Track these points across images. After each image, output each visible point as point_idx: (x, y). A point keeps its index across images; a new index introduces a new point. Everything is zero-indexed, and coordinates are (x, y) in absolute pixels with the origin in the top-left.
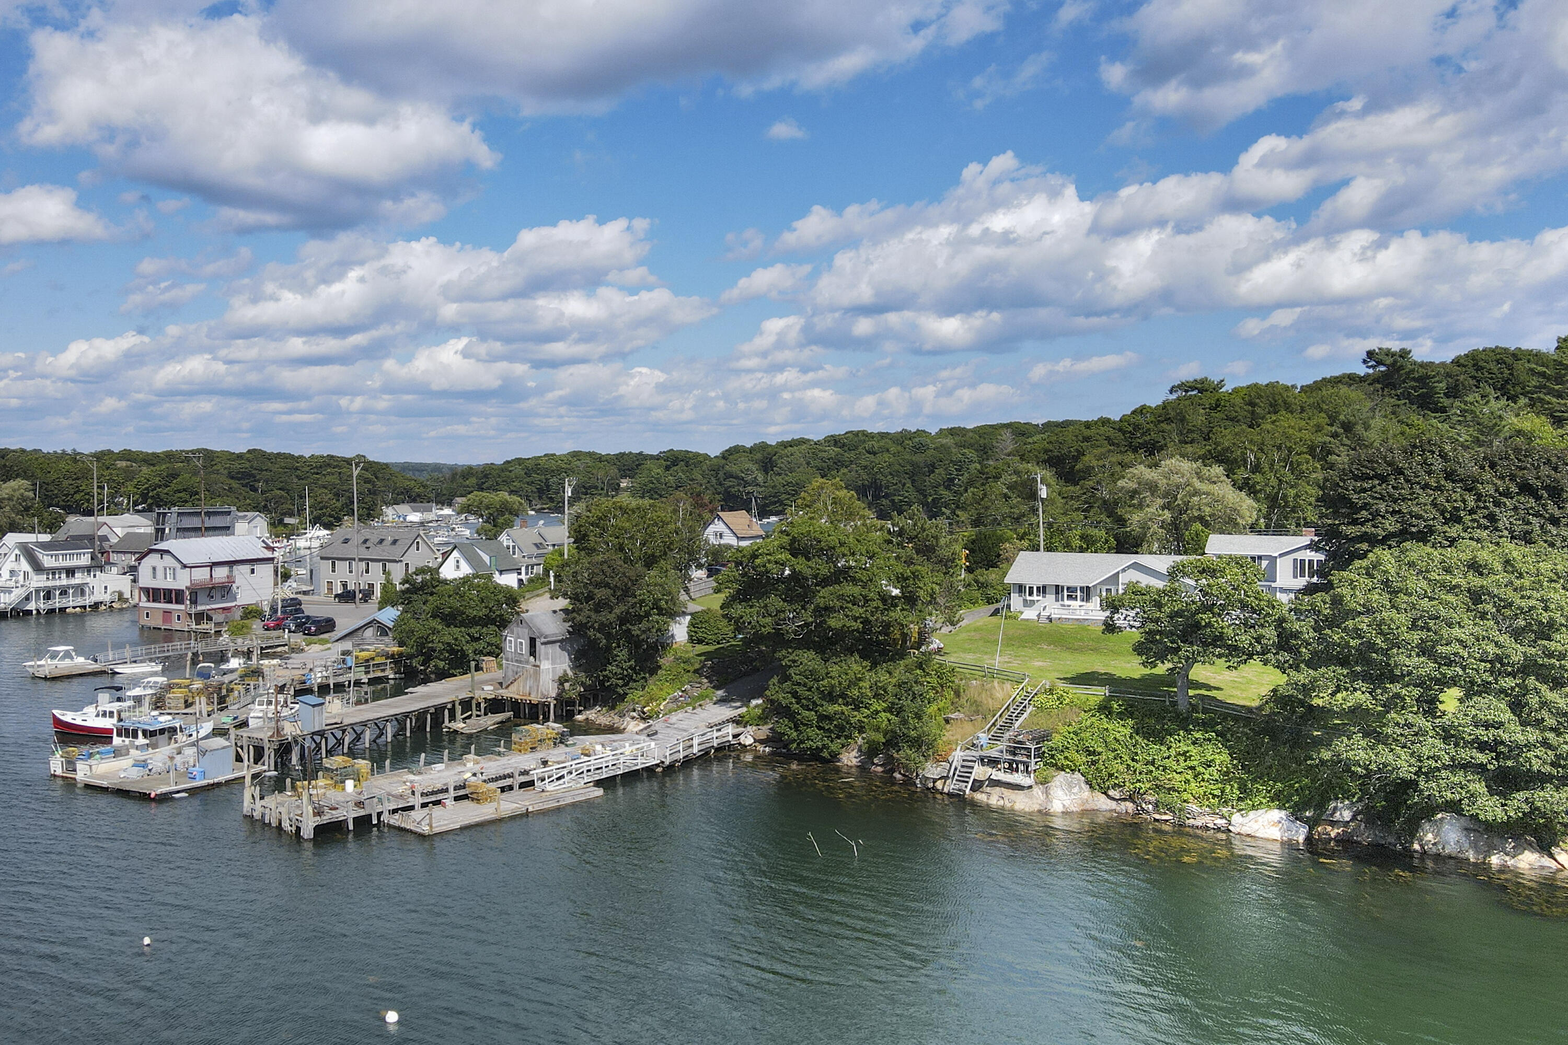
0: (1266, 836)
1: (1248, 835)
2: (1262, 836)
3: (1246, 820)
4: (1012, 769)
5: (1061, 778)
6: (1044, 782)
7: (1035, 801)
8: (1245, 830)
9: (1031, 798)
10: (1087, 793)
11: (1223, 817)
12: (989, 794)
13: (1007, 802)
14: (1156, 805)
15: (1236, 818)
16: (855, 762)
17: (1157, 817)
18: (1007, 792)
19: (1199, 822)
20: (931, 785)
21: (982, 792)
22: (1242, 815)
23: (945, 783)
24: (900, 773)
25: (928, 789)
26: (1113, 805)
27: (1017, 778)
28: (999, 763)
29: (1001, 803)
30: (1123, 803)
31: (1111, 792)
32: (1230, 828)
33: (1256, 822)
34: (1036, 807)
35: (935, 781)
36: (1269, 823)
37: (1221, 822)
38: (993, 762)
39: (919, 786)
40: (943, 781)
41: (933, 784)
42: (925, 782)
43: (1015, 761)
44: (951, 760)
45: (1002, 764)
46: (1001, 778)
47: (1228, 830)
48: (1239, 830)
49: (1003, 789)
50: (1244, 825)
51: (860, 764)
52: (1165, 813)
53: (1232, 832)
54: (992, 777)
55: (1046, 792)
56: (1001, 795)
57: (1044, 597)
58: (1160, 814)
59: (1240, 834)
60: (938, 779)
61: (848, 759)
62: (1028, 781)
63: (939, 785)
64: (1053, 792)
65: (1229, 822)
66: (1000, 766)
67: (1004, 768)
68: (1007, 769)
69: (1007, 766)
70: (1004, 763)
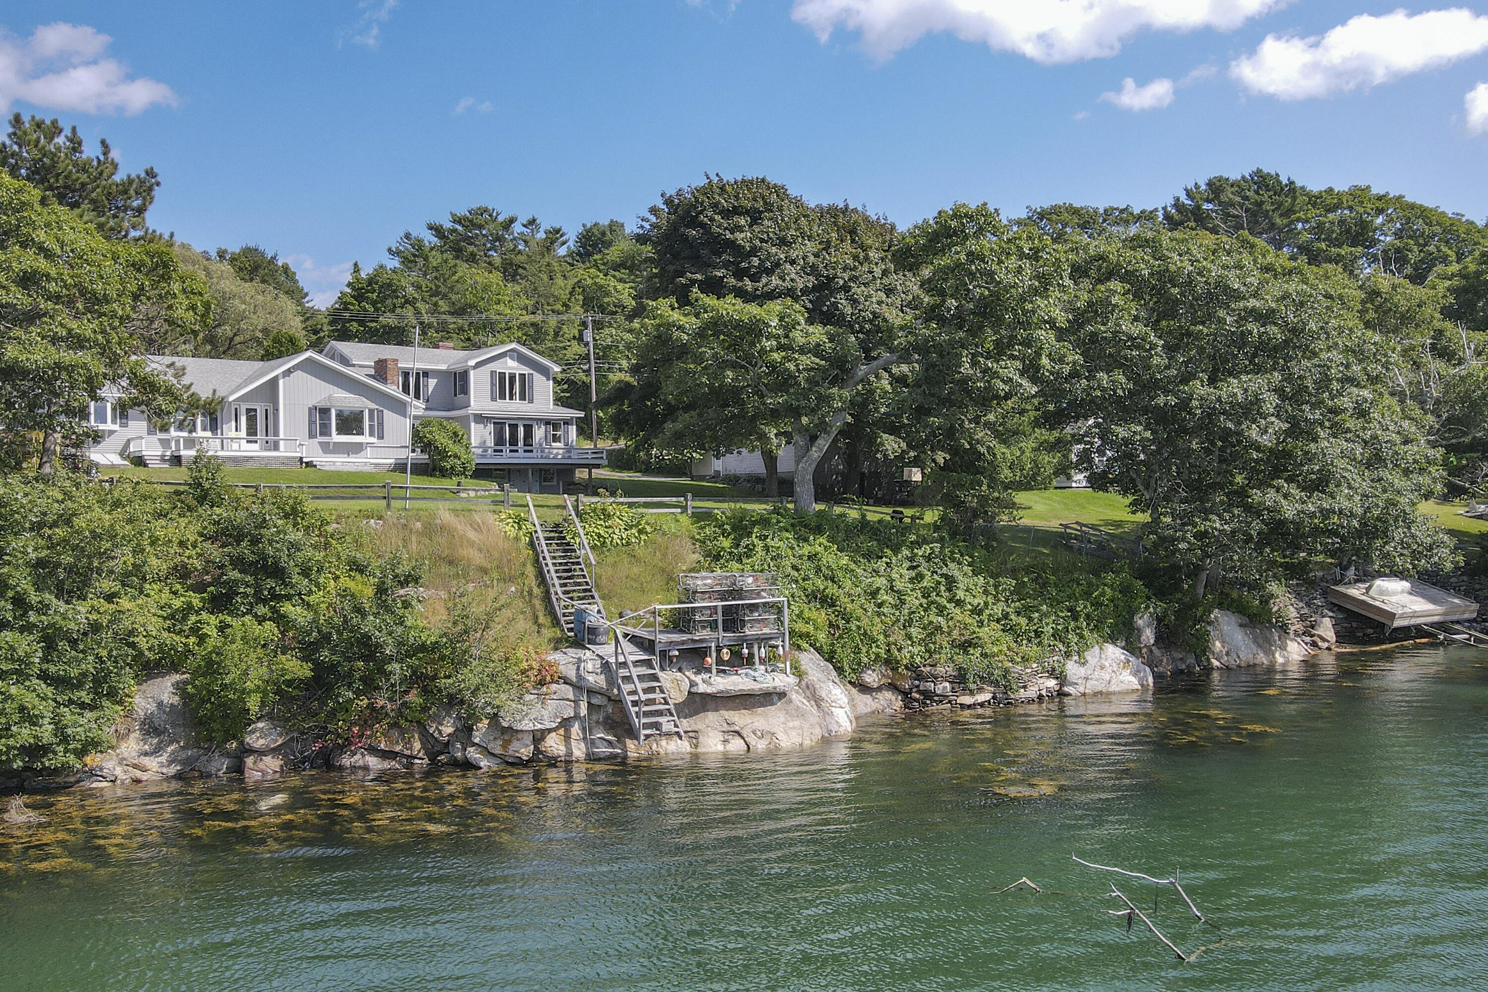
0: (1122, 687)
1: (1099, 695)
2: (1117, 689)
3: (1086, 669)
5: (808, 666)
7: (812, 719)
8: (1091, 687)
9: (795, 714)
11: (1053, 673)
12: (694, 736)
13: (752, 740)
14: (959, 680)
15: (1073, 670)
16: (157, 765)
17: (967, 700)
18: (740, 718)
19: (1032, 692)
20: (525, 750)
22: (1078, 662)
23: (567, 738)
24: (373, 750)
25: (517, 764)
26: (870, 703)
27: (759, 677)
29: (736, 746)
30: (881, 696)
31: (868, 678)
32: (1066, 689)
33: (1102, 668)
34: (819, 732)
35: (539, 737)
36: (1117, 666)
37: (1053, 683)
38: (691, 655)
39: (482, 764)
40: (562, 731)
41: (536, 748)
42: (505, 747)
43: (744, 639)
44: (572, 674)
45: (714, 654)
46: (721, 687)
47: (1061, 694)
48: (1082, 689)
49: (726, 714)
50: (1087, 679)
51: (173, 769)
52: (981, 690)
53: (1070, 695)
54: (694, 690)
55: (814, 696)
56: (726, 727)
57: (124, 425)
58: (972, 693)
59: (1084, 695)
60: (550, 731)
61: (121, 761)
62: (782, 680)
63: (554, 745)
64: (824, 695)
65: (1062, 679)
66: (709, 659)
67: (720, 661)
68: (728, 663)
69: (726, 655)
70: (719, 650)
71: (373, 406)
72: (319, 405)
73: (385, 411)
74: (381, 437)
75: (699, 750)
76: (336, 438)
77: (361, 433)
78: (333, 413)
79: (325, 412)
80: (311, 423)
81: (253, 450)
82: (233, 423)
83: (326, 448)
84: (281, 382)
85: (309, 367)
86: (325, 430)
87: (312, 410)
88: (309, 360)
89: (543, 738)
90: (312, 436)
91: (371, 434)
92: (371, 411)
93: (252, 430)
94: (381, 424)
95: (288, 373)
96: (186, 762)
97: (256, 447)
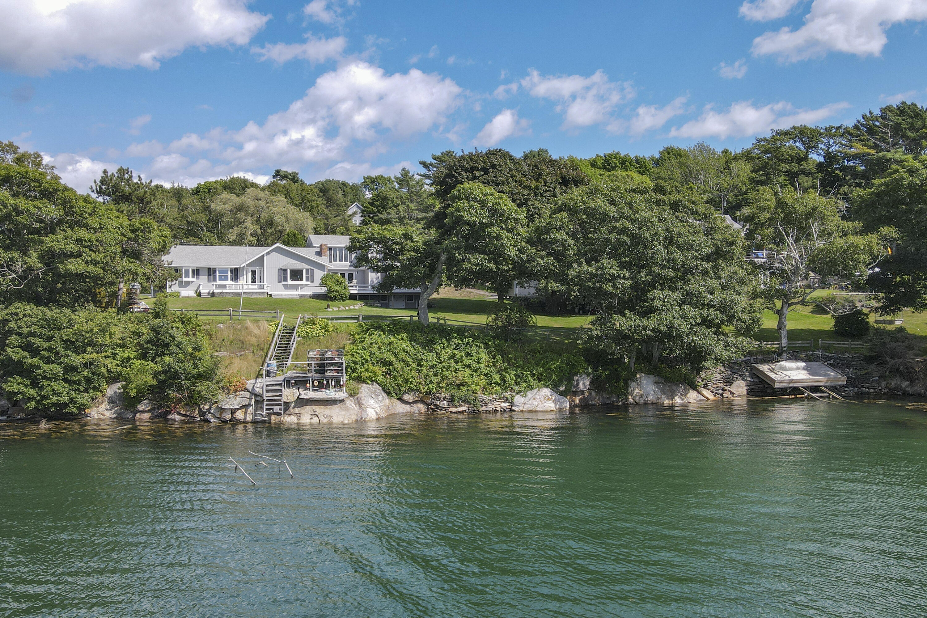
0: (545, 409)
1: (530, 411)
2: (541, 409)
3: (526, 399)
4: (321, 386)
5: (365, 390)
6: (353, 394)
7: (352, 412)
8: (527, 407)
9: (347, 409)
10: (387, 400)
11: (507, 400)
12: (299, 415)
13: (322, 418)
14: (451, 401)
15: (518, 399)
16: (109, 414)
17: (454, 410)
18: (319, 410)
19: (490, 408)
20: (228, 417)
21: (290, 414)
22: (522, 396)
23: (246, 413)
24: (179, 414)
25: (225, 422)
26: (406, 408)
27: (331, 393)
28: (307, 381)
29: (315, 420)
30: (415, 405)
31: (406, 397)
32: (513, 408)
33: (534, 399)
34: (354, 418)
35: (233, 411)
36: (545, 398)
37: (506, 405)
38: (300, 383)
39: (212, 421)
40: (244, 410)
41: (232, 416)
42: (221, 415)
43: (324, 377)
44: (250, 388)
45: (311, 383)
46: (311, 397)
47: (511, 410)
48: (521, 409)
49: (314, 407)
50: (524, 404)
51: (115, 415)
52: (461, 406)
53: (515, 411)
54: (300, 397)
55: (359, 402)
56: (313, 413)
57: (198, 278)
58: (456, 407)
59: (522, 411)
60: (238, 409)
61: (98, 412)
62: (341, 395)
63: (239, 415)
64: (364, 402)
65: (512, 403)
66: (308, 385)
67: (313, 386)
68: (317, 387)
69: (316, 383)
70: (313, 381)
71: (309, 267)
72: (283, 268)
73: (315, 270)
74: (312, 281)
75: (300, 421)
76: (290, 282)
77: (302, 280)
78: (289, 271)
79: (285, 270)
80: (279, 275)
81: (254, 288)
82: (245, 277)
83: (286, 287)
84: (265, 258)
85: (278, 250)
86: (285, 279)
87: (280, 270)
88: (278, 247)
89: (235, 412)
90: (279, 281)
91: (307, 280)
92: (307, 270)
93: (254, 281)
94: (312, 276)
95: (268, 253)
96: (119, 414)
97: (256, 287)
